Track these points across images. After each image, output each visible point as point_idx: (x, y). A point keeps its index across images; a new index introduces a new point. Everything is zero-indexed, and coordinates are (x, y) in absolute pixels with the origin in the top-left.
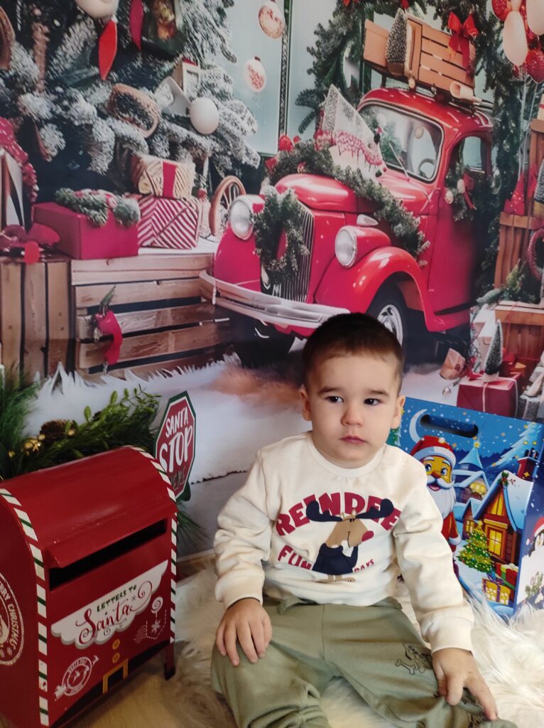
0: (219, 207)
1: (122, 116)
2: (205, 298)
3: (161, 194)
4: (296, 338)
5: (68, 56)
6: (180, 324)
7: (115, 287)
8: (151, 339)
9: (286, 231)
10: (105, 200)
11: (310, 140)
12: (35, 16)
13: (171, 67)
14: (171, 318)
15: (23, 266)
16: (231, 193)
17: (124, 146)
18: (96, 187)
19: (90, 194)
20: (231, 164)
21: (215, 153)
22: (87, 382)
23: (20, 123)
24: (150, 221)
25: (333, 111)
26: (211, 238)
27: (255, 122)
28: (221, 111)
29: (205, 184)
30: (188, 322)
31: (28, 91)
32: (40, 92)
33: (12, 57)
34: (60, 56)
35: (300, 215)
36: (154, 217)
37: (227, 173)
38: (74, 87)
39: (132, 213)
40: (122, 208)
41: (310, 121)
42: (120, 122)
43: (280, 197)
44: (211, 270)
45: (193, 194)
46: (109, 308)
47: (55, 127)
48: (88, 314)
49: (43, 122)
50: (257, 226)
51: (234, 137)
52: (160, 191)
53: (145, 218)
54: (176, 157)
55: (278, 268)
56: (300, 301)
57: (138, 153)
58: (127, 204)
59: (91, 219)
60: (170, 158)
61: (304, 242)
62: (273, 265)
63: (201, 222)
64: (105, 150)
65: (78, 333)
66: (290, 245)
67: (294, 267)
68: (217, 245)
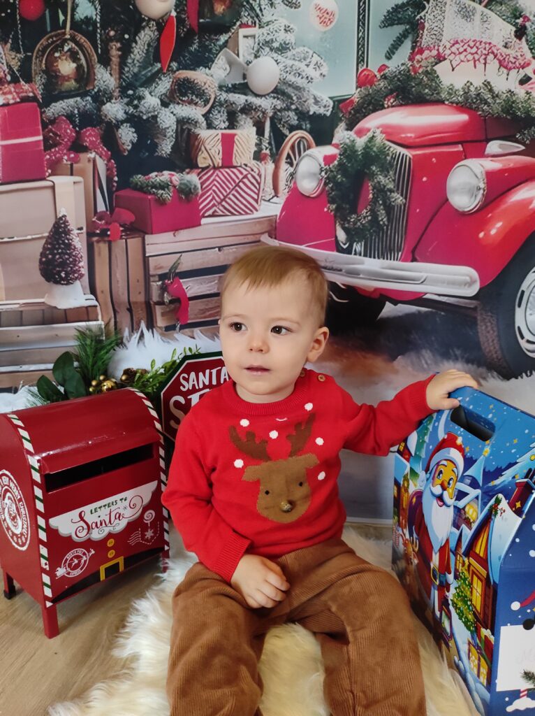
0: (284, 166)
1: (181, 100)
3: (220, 165)
4: (387, 303)
5: (135, 62)
7: (181, 256)
8: (216, 302)
9: (370, 180)
10: (169, 180)
11: (403, 64)
12: (111, 37)
13: (226, 39)
15: (110, 243)
16: (298, 149)
17: (184, 127)
18: (160, 170)
19: (156, 176)
20: (296, 118)
21: (276, 111)
22: (163, 338)
23: (103, 129)
24: (211, 191)
25: (441, 17)
26: (275, 199)
27: (324, 64)
28: (281, 66)
29: (267, 145)
31: (107, 102)
32: (116, 99)
33: (96, 78)
34: (130, 63)
36: (214, 188)
37: (292, 129)
38: (141, 87)
39: (193, 187)
40: (184, 184)
41: (402, 42)
42: (181, 106)
43: (360, 142)
44: (273, 232)
45: (254, 159)
46: (176, 275)
47: (128, 125)
48: (159, 281)
49: (120, 123)
50: (329, 180)
51: (298, 88)
52: (218, 161)
53: (205, 190)
54: (234, 125)
55: (359, 224)
56: (391, 259)
57: (196, 131)
58: (189, 179)
59: (159, 198)
60: (229, 128)
61: (395, 189)
62: (352, 220)
63: (264, 185)
64: (168, 135)
65: (152, 296)
66: (376, 196)
67: (382, 220)
68: (280, 207)
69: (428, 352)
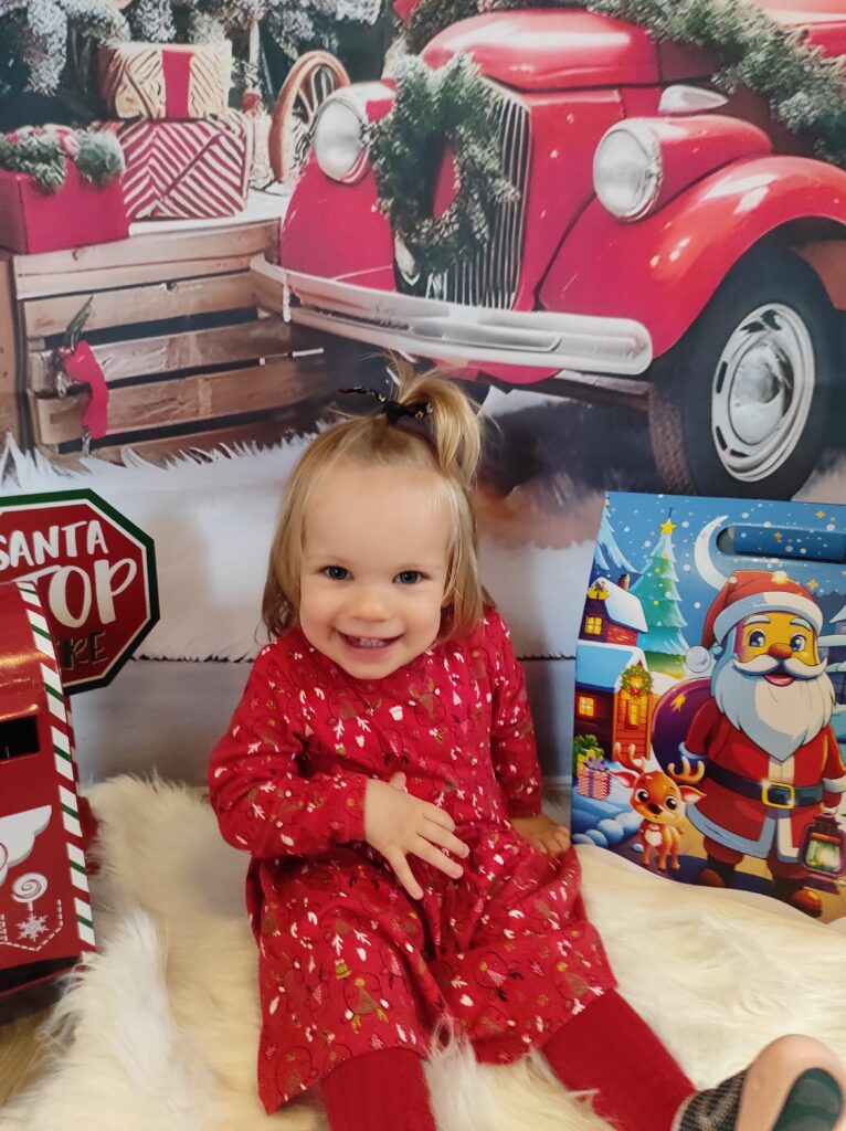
0: (290, 121)
2: (266, 309)
3: (163, 115)
4: (493, 390)
6: (218, 362)
7: (91, 299)
8: (164, 391)
9: (455, 153)
10: (58, 142)
14: (199, 352)
16: (317, 87)
17: (84, 35)
18: (38, 121)
19: (31, 134)
20: (310, 25)
21: (270, 9)
22: (57, 467)
24: (146, 168)
26: (275, 187)
29: (256, 79)
30: (234, 359)
35: (488, 111)
36: (152, 162)
37: (304, 46)
39: (108, 158)
40: (91, 152)
43: (436, 78)
44: (274, 252)
45: (231, 104)
46: (81, 336)
48: (46, 349)
50: (378, 150)
52: (159, 106)
53: (135, 165)
54: (188, 35)
55: (437, 237)
56: (497, 306)
57: (109, 42)
58: (98, 142)
59: (39, 180)
60: (176, 40)
61: (502, 171)
62: (424, 230)
63: (253, 159)
64: (52, 49)
65: (30, 379)
66: (466, 184)
67: (480, 230)
68: (286, 201)
69: (566, 476)
